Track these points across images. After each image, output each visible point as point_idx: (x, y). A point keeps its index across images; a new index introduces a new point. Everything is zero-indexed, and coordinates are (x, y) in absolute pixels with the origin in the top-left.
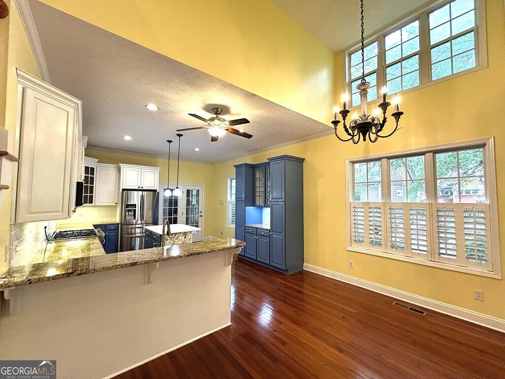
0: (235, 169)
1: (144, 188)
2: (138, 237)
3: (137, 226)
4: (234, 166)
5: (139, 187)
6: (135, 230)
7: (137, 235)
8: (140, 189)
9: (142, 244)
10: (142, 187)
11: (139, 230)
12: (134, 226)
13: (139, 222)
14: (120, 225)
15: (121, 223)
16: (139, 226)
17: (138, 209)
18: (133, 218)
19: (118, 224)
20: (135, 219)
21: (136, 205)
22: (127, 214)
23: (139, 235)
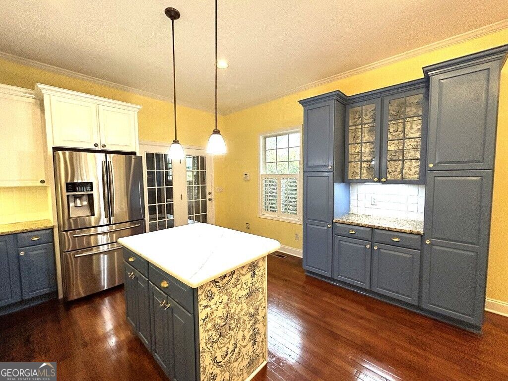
0: (301, 108)
1: (108, 148)
2: (104, 253)
3: (100, 230)
4: (300, 102)
5: (96, 145)
6: (97, 240)
7: (102, 249)
8: (99, 148)
9: (115, 277)
10: (104, 146)
11: (105, 237)
12: (92, 231)
13: (104, 221)
14: (56, 231)
15: (59, 227)
16: (105, 229)
17: (98, 194)
18: (88, 213)
19: (52, 229)
20: (93, 214)
21: (91, 183)
22: (72, 204)
23: (105, 248)
